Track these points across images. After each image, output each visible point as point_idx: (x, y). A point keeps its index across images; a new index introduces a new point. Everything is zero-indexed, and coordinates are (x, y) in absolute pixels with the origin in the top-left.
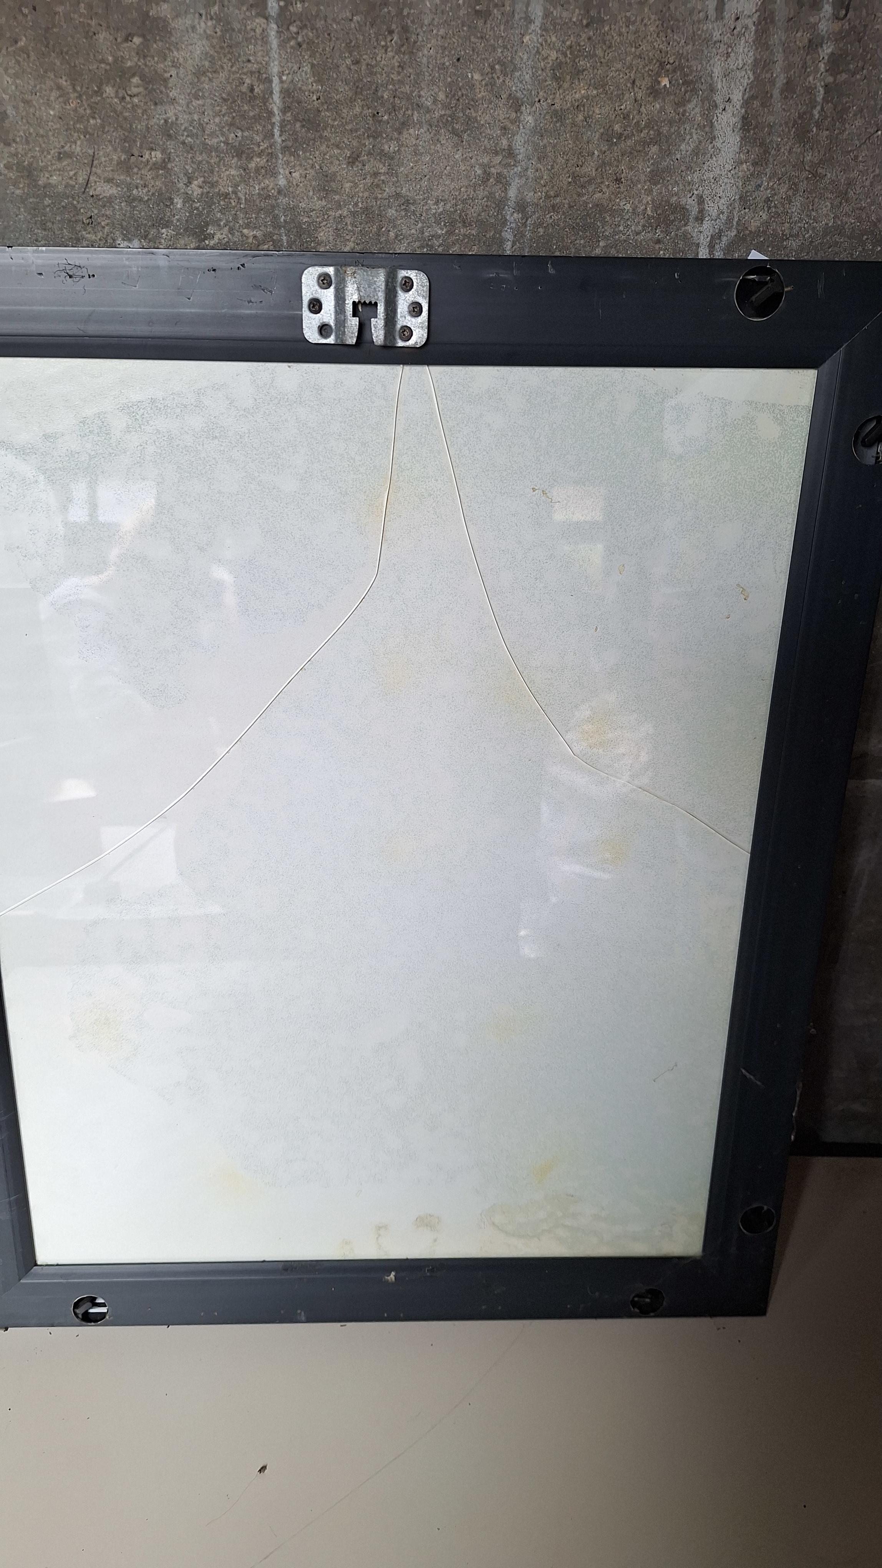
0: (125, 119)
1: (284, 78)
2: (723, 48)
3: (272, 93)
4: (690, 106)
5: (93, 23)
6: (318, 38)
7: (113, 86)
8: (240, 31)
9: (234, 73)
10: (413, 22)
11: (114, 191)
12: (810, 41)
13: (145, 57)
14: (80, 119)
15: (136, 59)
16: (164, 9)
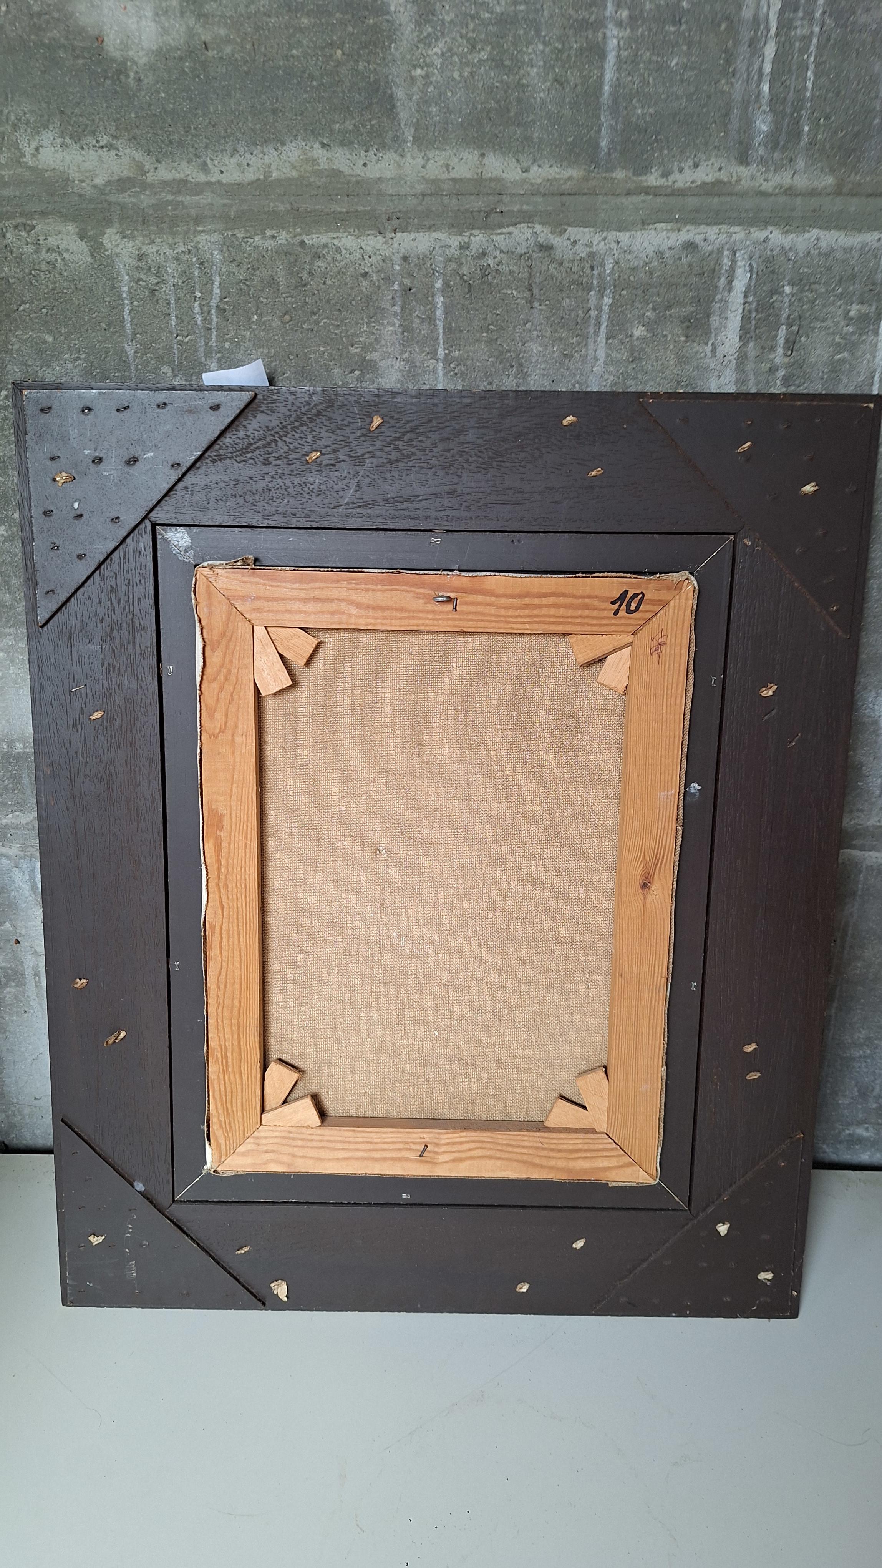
2: (716, 373)
6: (467, 370)
8: (420, 367)
10: (526, 361)
12: (770, 368)
16: (374, 356)
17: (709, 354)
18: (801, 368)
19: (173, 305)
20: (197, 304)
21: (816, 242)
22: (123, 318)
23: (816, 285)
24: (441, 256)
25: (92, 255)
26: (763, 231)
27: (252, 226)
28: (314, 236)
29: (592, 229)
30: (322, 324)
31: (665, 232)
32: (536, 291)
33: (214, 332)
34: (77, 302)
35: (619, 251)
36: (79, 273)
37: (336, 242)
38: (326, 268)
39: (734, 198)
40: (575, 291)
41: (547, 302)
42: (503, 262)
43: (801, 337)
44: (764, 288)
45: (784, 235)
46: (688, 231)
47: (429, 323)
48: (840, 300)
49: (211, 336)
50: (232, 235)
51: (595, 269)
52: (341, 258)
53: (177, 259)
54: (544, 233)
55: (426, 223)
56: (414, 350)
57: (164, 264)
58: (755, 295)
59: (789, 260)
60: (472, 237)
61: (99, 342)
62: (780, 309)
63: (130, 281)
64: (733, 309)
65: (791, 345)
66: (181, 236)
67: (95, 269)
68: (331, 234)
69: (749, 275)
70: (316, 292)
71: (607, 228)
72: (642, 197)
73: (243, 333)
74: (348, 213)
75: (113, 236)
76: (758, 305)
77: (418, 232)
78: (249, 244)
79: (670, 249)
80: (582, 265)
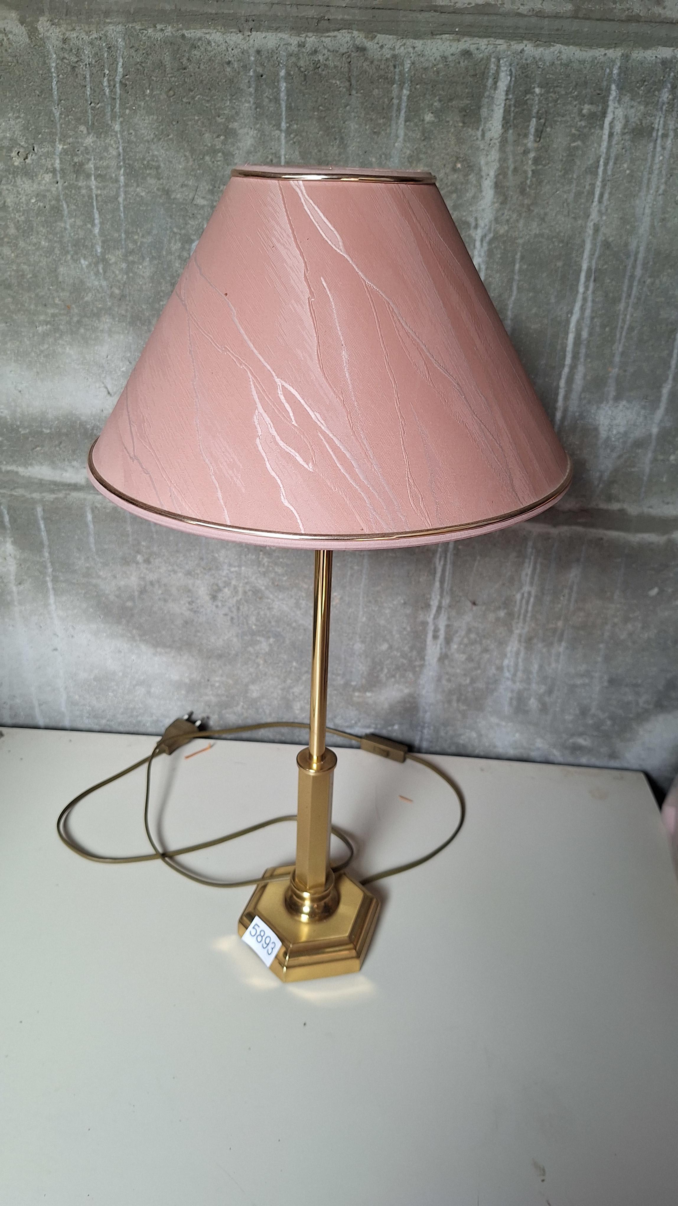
0: (214, 171)
1: (286, 157)
2: (485, 152)
4: (470, 177)
6: (303, 140)
7: (209, 157)
8: (268, 136)
9: (264, 154)
10: (345, 135)
11: (205, 203)
12: (524, 151)
13: (225, 145)
14: (193, 170)
15: (221, 146)
16: (235, 125)
17: (480, 137)
18: (546, 151)
19: (88, 79)
20: (106, 79)
21: (559, 55)
22: (52, 87)
23: (558, 88)
24: (284, 51)
25: (29, 37)
26: (520, 44)
27: (146, 20)
28: (192, 31)
29: (395, 37)
30: (196, 99)
31: (448, 42)
32: (353, 82)
33: (118, 101)
34: (17, 73)
35: (415, 54)
36: (20, 50)
37: (208, 36)
38: (200, 56)
39: (499, 17)
40: (382, 84)
41: (362, 91)
42: (330, 58)
43: (547, 127)
44: (521, 89)
45: (535, 48)
46: (465, 41)
47: (276, 102)
48: (576, 100)
49: (115, 104)
50: (132, 27)
51: (397, 67)
52: (211, 49)
53: (91, 43)
54: (360, 38)
55: (274, 25)
56: (264, 123)
57: (82, 47)
58: (513, 93)
59: (539, 67)
60: (307, 39)
61: (34, 104)
62: (532, 105)
63: (57, 59)
64: (498, 103)
65: (539, 134)
66: (94, 26)
67: (32, 48)
68: (204, 30)
69: (509, 78)
70: (193, 74)
71: (406, 36)
72: (433, 14)
73: (139, 103)
74: (216, 14)
75: (45, 23)
76: (516, 101)
77: (268, 32)
78: (144, 34)
79: (452, 55)
80: (388, 64)
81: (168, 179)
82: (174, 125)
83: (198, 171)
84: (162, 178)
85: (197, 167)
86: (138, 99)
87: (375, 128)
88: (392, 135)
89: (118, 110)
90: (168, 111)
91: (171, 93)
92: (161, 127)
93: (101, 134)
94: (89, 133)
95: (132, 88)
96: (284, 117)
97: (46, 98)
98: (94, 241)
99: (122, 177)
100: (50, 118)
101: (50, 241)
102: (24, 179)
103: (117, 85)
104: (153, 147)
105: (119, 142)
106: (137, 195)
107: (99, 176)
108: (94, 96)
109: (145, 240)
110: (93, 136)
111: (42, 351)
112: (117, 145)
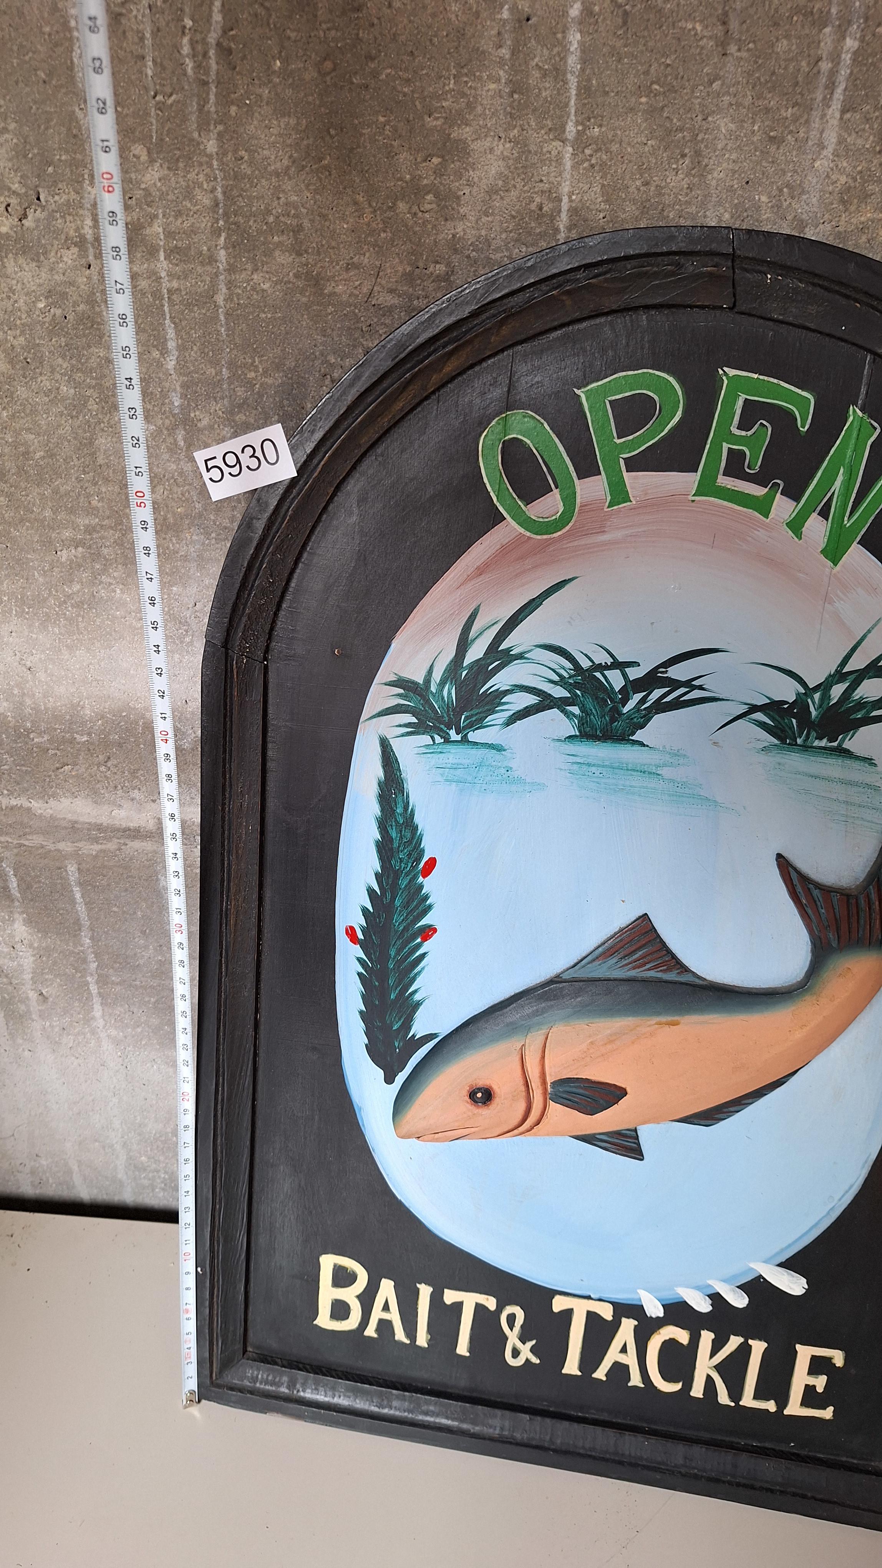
0: (415, 233)
1: (574, 197)
3: (560, 211)
5: (395, 144)
7: (407, 203)
9: (525, 192)
11: (396, 301)
13: (441, 176)
14: (372, 232)
15: (432, 178)
81: (319, 253)
82: (332, 137)
83: (383, 235)
84: (306, 251)
85: (380, 226)
86: (256, 81)
87: (771, 131)
88: (810, 143)
89: (213, 109)
90: (320, 106)
91: (328, 65)
92: (305, 142)
93: (178, 160)
94: (152, 161)
95: (244, 57)
96: (573, 111)
97: (61, 86)
98: (167, 385)
99: (223, 253)
100: (69, 129)
101: (77, 385)
102: (21, 260)
103: (212, 53)
104: (288, 185)
105: (216, 178)
106: (253, 289)
107: (176, 250)
108: (163, 79)
109: (270, 381)
110: (161, 166)
111: (69, 597)
112: (212, 184)
